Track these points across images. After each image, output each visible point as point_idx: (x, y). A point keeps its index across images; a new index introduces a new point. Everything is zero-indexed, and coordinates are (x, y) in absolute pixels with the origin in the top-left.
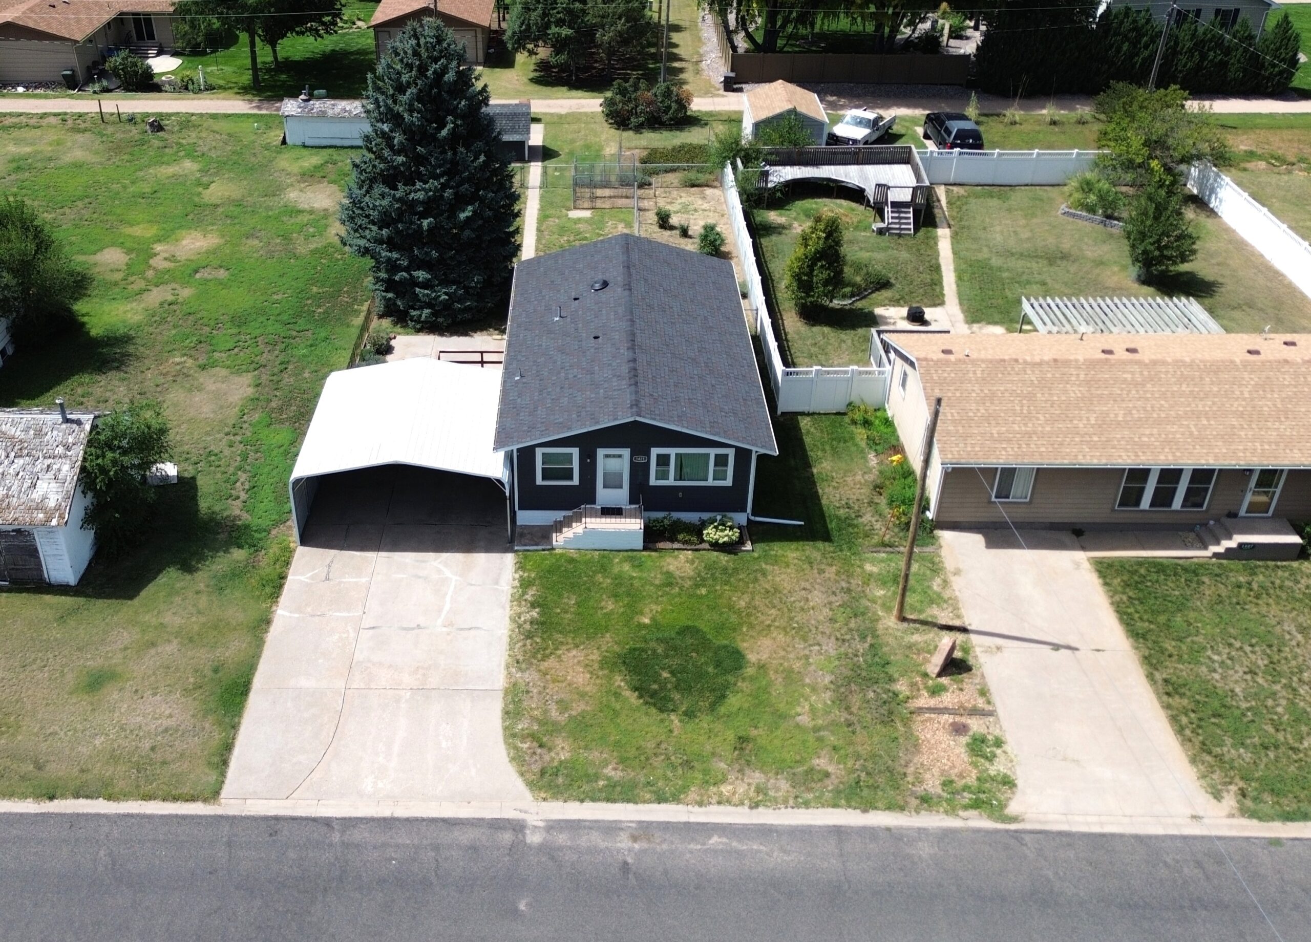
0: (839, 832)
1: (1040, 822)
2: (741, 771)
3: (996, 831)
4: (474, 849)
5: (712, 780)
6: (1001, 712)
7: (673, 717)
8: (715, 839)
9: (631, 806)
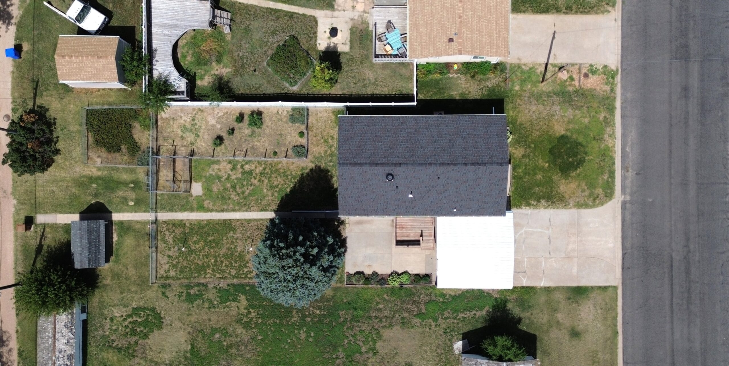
0: (623, 117)
1: (618, 62)
2: (605, 141)
3: (622, 74)
4: (632, 214)
5: (608, 149)
6: (581, 62)
7: (587, 158)
8: (627, 150)
9: (616, 172)
